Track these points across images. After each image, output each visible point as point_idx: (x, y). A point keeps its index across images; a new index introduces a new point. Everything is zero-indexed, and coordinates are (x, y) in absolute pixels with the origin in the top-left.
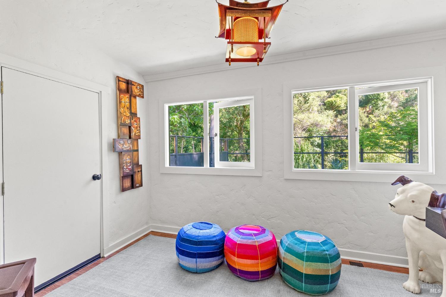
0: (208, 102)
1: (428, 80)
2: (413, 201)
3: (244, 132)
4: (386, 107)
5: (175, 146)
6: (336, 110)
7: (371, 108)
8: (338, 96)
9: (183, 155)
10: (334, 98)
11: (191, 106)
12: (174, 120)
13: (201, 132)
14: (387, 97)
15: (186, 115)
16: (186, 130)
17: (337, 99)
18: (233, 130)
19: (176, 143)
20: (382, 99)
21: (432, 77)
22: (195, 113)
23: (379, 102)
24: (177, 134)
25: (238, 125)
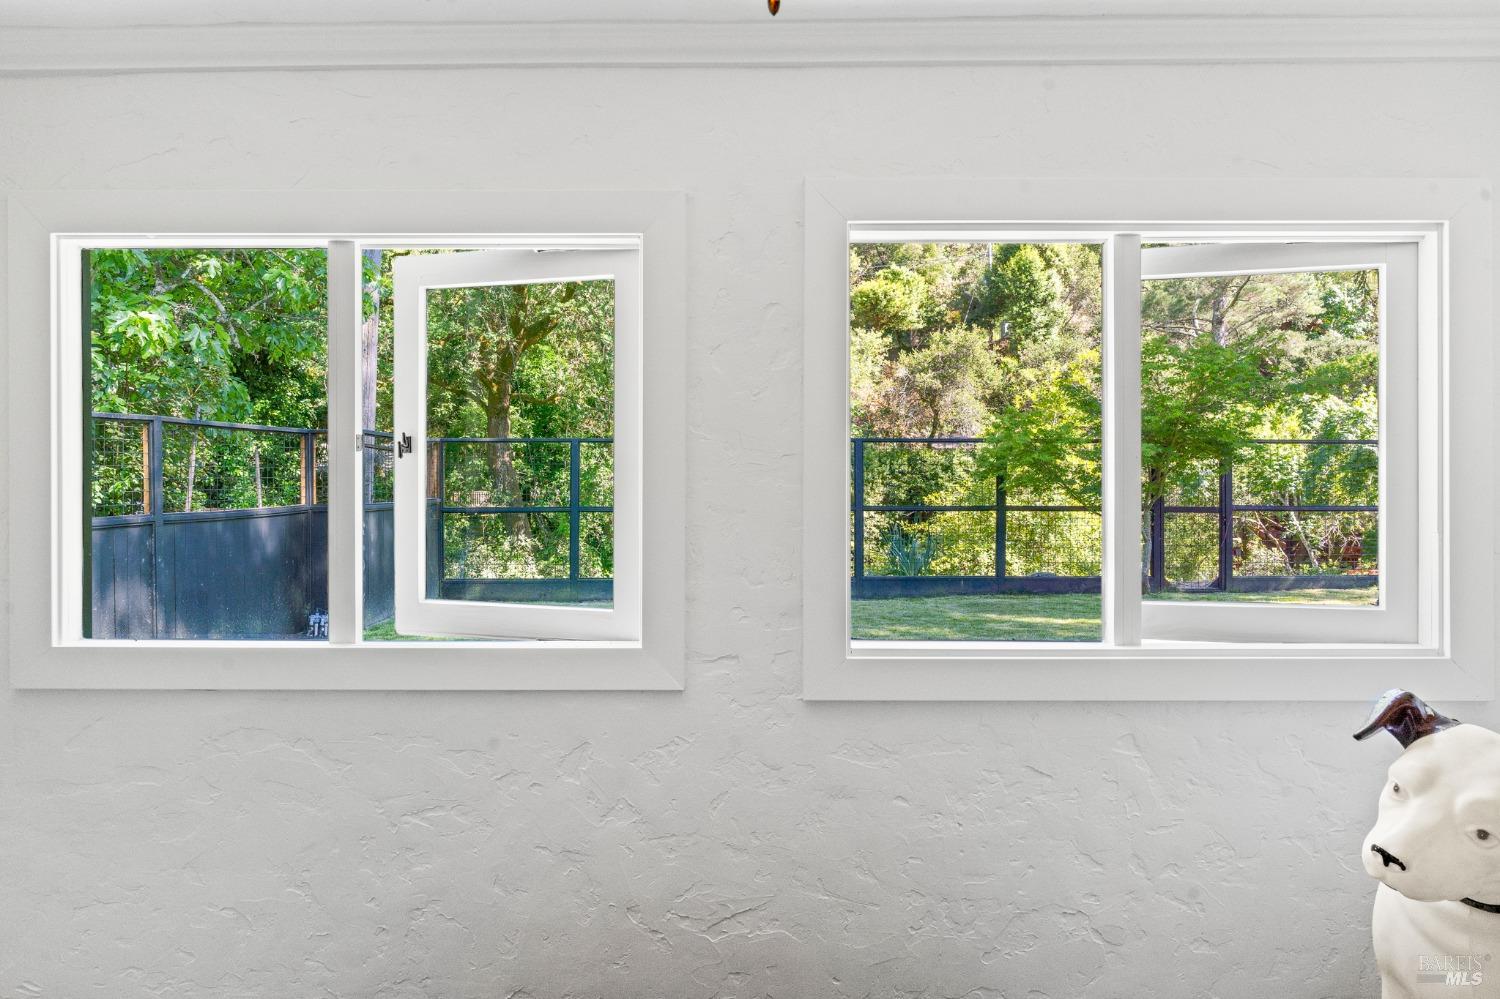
0: (361, 243)
1: (1423, 237)
2: (1483, 835)
3: (514, 403)
4: (1055, 330)
5: (145, 475)
6: (888, 332)
7: (1006, 331)
8: (895, 275)
9: (199, 520)
10: (882, 282)
11: (245, 265)
12: (146, 331)
13: (300, 398)
14: (1059, 295)
15: (215, 308)
16: (214, 389)
17: (894, 286)
18: (464, 393)
19: (151, 458)
20: (1044, 302)
21: (1442, 224)
22: (270, 305)
23: (1035, 311)
24: (164, 410)
25: (489, 373)
